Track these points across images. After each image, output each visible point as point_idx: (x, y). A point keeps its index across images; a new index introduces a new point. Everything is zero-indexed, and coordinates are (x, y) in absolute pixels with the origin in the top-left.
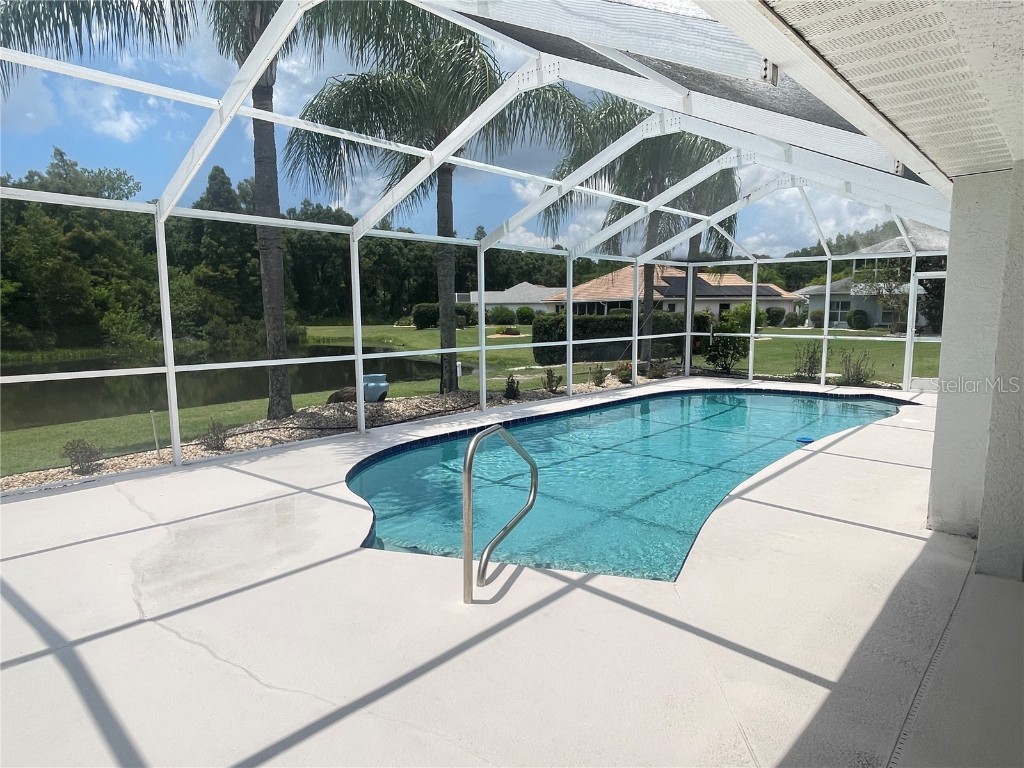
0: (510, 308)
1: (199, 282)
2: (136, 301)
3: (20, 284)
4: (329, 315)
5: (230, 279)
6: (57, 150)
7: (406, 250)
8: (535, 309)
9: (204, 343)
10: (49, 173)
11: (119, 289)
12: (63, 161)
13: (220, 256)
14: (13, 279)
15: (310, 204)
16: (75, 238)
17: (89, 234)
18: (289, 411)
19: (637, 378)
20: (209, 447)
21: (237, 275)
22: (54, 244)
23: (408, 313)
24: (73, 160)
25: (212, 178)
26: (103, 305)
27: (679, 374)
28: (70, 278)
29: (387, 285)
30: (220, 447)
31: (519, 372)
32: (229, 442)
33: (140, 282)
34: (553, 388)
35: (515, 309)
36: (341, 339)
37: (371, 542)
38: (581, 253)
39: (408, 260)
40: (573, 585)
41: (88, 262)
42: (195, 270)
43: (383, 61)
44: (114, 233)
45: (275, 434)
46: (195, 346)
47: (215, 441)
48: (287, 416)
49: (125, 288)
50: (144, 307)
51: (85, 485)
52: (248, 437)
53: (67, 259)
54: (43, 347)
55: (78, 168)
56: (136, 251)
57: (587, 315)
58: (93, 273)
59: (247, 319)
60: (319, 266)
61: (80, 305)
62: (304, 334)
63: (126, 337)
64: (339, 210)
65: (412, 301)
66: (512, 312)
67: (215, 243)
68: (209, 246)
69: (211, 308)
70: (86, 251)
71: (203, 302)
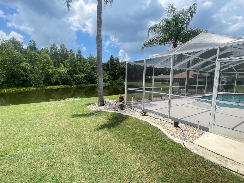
1: (108, 74)
5: (113, 74)
7: (138, 69)
8: (165, 79)
9: (109, 84)
13: (112, 70)
25: (111, 57)
36: (129, 84)
42: (107, 72)
46: (108, 85)
54: (88, 84)
59: (115, 80)
61: (93, 78)
66: (160, 80)
68: (110, 68)
69: (110, 78)
70: (94, 69)
71: (109, 77)
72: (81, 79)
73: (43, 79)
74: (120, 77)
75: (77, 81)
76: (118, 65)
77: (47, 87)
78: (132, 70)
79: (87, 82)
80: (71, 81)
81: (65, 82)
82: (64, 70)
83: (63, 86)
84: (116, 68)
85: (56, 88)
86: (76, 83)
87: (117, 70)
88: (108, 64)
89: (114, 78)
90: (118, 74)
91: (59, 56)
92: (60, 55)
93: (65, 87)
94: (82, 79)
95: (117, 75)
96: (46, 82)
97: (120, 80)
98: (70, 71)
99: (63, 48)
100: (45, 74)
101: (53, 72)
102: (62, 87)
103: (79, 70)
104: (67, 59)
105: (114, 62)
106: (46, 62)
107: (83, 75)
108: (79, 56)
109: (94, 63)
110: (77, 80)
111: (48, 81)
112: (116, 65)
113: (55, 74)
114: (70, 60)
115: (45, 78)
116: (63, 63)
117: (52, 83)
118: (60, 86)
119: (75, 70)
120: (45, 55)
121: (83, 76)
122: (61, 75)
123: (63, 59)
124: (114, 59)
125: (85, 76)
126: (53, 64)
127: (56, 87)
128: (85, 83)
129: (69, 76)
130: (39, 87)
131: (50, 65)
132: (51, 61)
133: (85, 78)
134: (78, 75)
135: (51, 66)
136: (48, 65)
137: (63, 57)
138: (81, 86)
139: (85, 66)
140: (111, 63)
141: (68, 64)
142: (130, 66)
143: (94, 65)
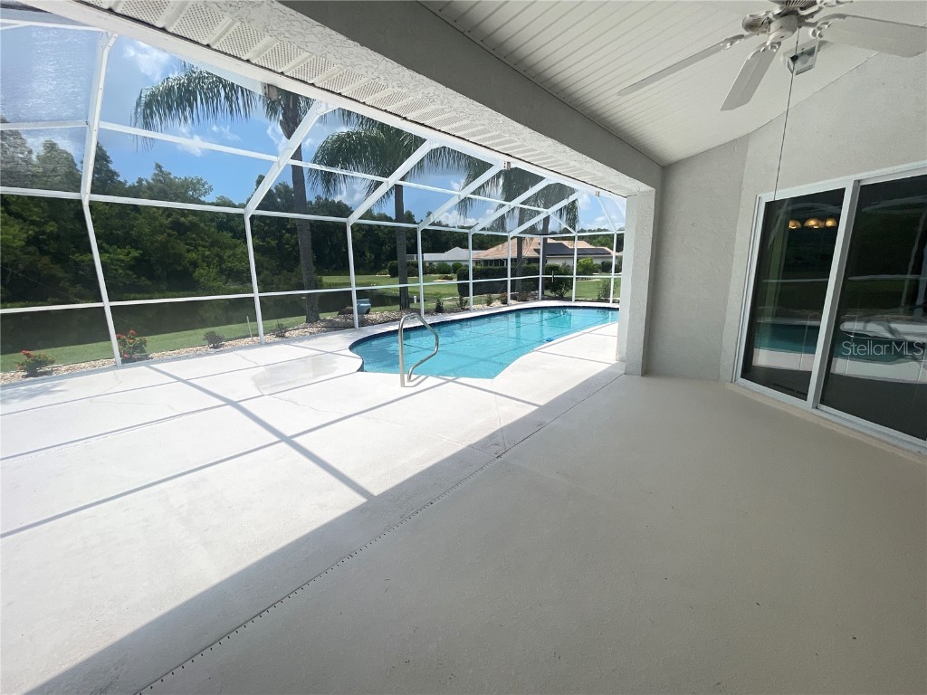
0: (448, 263)
2: (215, 261)
3: (141, 252)
4: (336, 269)
6: (157, 164)
8: (463, 264)
10: (153, 180)
11: (204, 254)
12: (161, 171)
13: (265, 232)
14: (137, 248)
15: (321, 198)
16: (173, 222)
17: (182, 219)
18: (318, 319)
19: (510, 301)
20: (278, 336)
21: (277, 244)
22: (161, 225)
23: (385, 268)
24: (168, 171)
26: (194, 264)
27: (535, 299)
28: (173, 248)
29: (371, 249)
30: (283, 336)
31: (448, 300)
32: (287, 334)
33: (216, 249)
34: (462, 307)
35: (451, 264)
37: (361, 369)
38: (477, 230)
39: (384, 234)
40: (449, 381)
41: (183, 237)
43: (362, 123)
44: (198, 218)
45: (311, 330)
47: (280, 333)
48: (316, 321)
49: (207, 253)
50: (220, 265)
51: (216, 353)
52: (297, 332)
53: (170, 235)
55: (172, 177)
56: (213, 230)
57: (489, 267)
58: (187, 244)
59: (285, 272)
60: (328, 238)
61: (180, 265)
62: (321, 281)
63: (211, 284)
64: (340, 202)
65: (388, 260)
66: (449, 266)
67: (262, 224)
70: (181, 230)
79: (149, 283)
89: (278, 265)
94: (121, 271)
98: (51, 237)
107: (122, 256)
125: (135, 260)
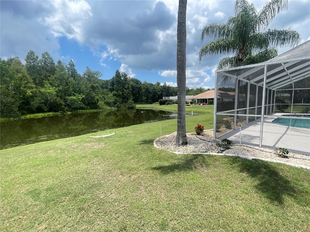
1: (113, 95)
2: (103, 99)
5: (120, 95)
6: (87, 67)
9: (116, 108)
11: (100, 96)
13: (118, 89)
14: (84, 95)
16: (91, 86)
25: (116, 72)
26: (98, 100)
28: (91, 94)
33: (103, 95)
42: (112, 93)
54: (88, 109)
55: (91, 71)
59: (124, 103)
63: (103, 107)
68: (116, 87)
69: (117, 101)
70: (94, 88)
71: (115, 99)
72: (77, 102)
73: (18, 104)
74: (130, 99)
75: (71, 106)
76: (126, 83)
77: (25, 116)
78: (143, 89)
79: (85, 106)
80: (63, 106)
81: (53, 107)
82: (51, 91)
83: (51, 113)
84: (124, 87)
85: (39, 117)
86: (70, 109)
87: (126, 89)
88: (113, 82)
89: (122, 101)
90: (127, 94)
91: (41, 70)
92: (43, 68)
93: (53, 115)
94: (79, 102)
95: (126, 96)
96: (23, 109)
97: (131, 103)
98: (60, 91)
99: (46, 58)
100: (21, 97)
101: (34, 93)
102: (50, 115)
103: (73, 91)
104: (55, 74)
105: (121, 79)
106: (21, 79)
107: (80, 97)
108: (71, 70)
109: (94, 81)
110: (71, 104)
111: (26, 107)
112: (123, 82)
113: (36, 97)
114: (60, 76)
115: (21, 102)
116: (48, 80)
117: (32, 110)
118: (46, 114)
119: (67, 90)
120: (18, 68)
121: (79, 99)
122: (47, 98)
123: (48, 75)
124: (121, 75)
125: (83, 99)
126: (32, 81)
127: (40, 115)
128: (82, 108)
129: (59, 98)
130: (11, 117)
131: (27, 83)
132: (28, 77)
133: (83, 100)
134: (73, 97)
135: (29, 85)
136: (23, 82)
137: (47, 71)
138: (77, 112)
139: (82, 85)
140: (118, 80)
141: (56, 81)
142: (140, 84)
143: (94, 83)
